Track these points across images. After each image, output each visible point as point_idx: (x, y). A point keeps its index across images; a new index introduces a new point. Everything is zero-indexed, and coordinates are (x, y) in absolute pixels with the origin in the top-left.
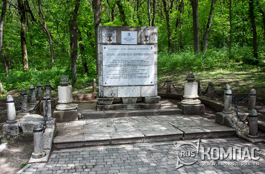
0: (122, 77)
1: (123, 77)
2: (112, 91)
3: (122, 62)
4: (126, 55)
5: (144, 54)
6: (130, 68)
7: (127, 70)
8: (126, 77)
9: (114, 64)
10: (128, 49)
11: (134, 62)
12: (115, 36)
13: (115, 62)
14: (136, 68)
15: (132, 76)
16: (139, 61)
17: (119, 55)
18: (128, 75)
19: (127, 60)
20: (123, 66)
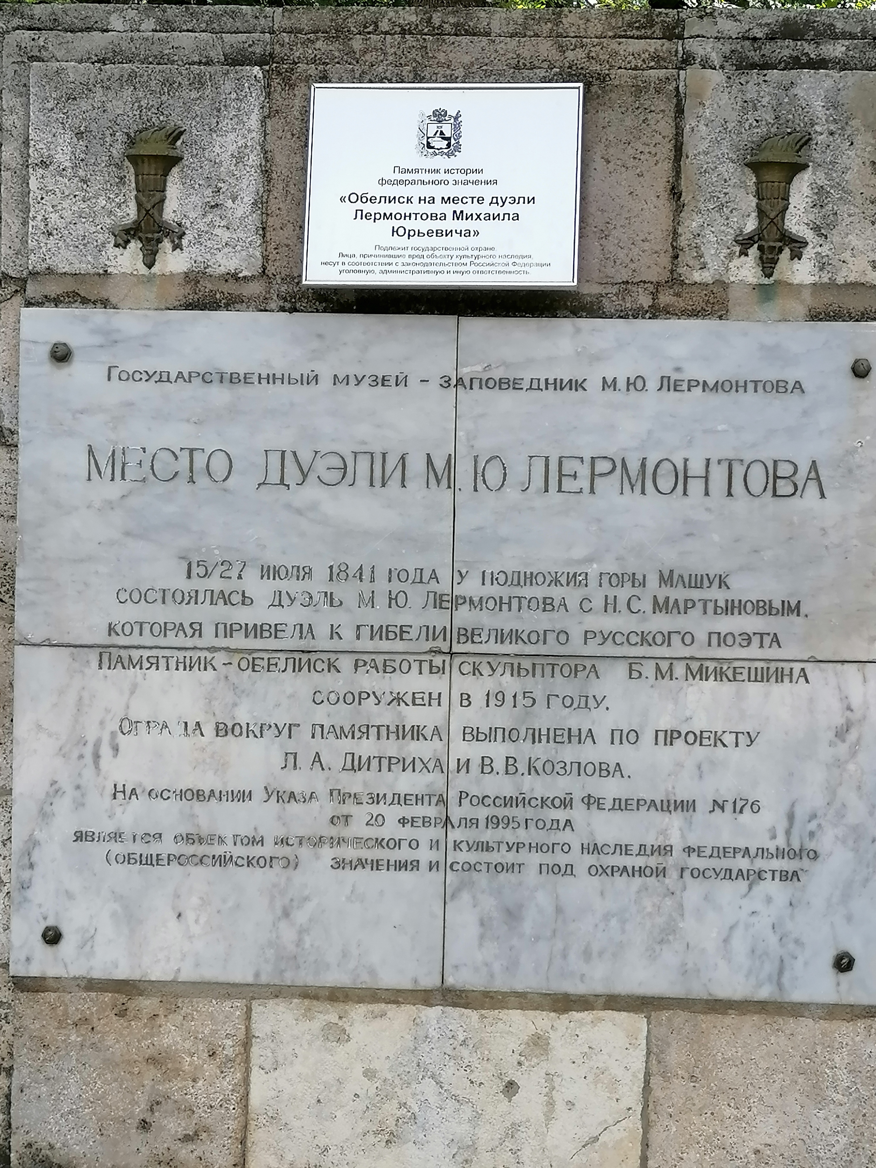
0: (327, 853)
1: (350, 853)
2: (152, 1060)
3: (341, 591)
4: (416, 485)
5: (718, 475)
6: (466, 699)
7: (417, 733)
8: (404, 854)
9: (197, 630)
10: (446, 383)
11: (547, 604)
12: (239, 158)
13: (215, 583)
14: (568, 703)
15: (509, 835)
16: (624, 593)
17: (292, 473)
18: (431, 811)
19: (426, 562)
20: (346, 663)
